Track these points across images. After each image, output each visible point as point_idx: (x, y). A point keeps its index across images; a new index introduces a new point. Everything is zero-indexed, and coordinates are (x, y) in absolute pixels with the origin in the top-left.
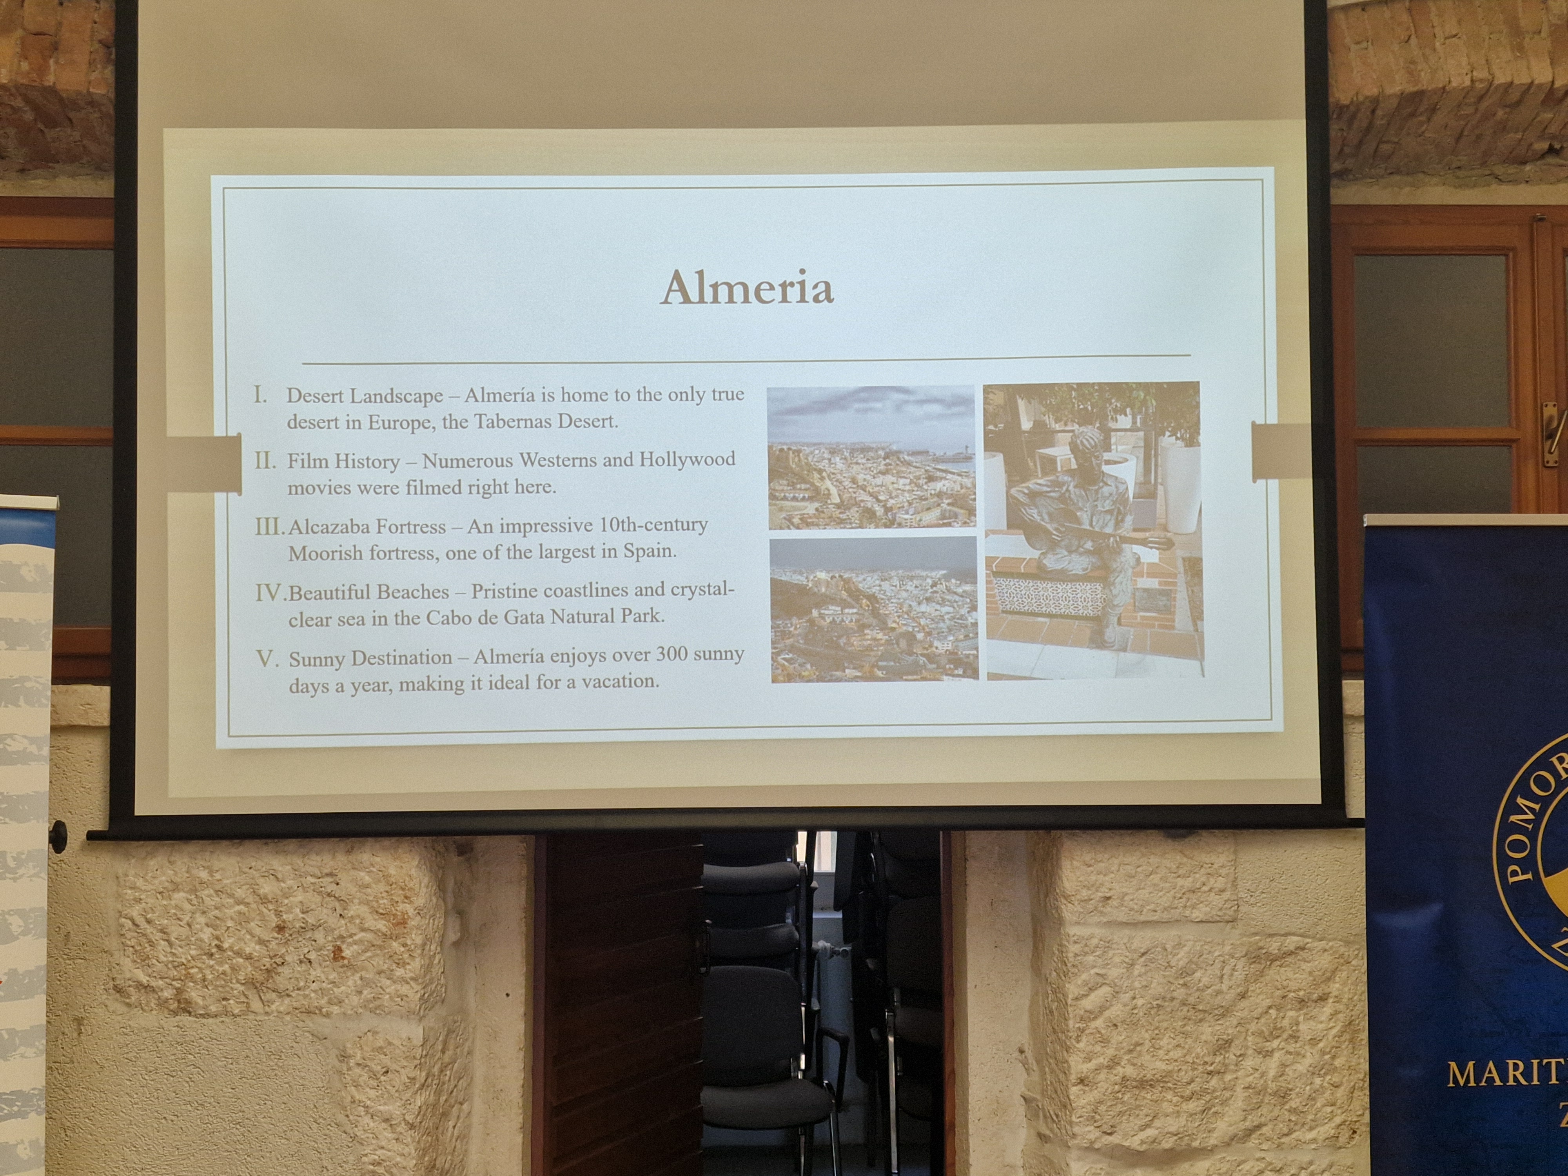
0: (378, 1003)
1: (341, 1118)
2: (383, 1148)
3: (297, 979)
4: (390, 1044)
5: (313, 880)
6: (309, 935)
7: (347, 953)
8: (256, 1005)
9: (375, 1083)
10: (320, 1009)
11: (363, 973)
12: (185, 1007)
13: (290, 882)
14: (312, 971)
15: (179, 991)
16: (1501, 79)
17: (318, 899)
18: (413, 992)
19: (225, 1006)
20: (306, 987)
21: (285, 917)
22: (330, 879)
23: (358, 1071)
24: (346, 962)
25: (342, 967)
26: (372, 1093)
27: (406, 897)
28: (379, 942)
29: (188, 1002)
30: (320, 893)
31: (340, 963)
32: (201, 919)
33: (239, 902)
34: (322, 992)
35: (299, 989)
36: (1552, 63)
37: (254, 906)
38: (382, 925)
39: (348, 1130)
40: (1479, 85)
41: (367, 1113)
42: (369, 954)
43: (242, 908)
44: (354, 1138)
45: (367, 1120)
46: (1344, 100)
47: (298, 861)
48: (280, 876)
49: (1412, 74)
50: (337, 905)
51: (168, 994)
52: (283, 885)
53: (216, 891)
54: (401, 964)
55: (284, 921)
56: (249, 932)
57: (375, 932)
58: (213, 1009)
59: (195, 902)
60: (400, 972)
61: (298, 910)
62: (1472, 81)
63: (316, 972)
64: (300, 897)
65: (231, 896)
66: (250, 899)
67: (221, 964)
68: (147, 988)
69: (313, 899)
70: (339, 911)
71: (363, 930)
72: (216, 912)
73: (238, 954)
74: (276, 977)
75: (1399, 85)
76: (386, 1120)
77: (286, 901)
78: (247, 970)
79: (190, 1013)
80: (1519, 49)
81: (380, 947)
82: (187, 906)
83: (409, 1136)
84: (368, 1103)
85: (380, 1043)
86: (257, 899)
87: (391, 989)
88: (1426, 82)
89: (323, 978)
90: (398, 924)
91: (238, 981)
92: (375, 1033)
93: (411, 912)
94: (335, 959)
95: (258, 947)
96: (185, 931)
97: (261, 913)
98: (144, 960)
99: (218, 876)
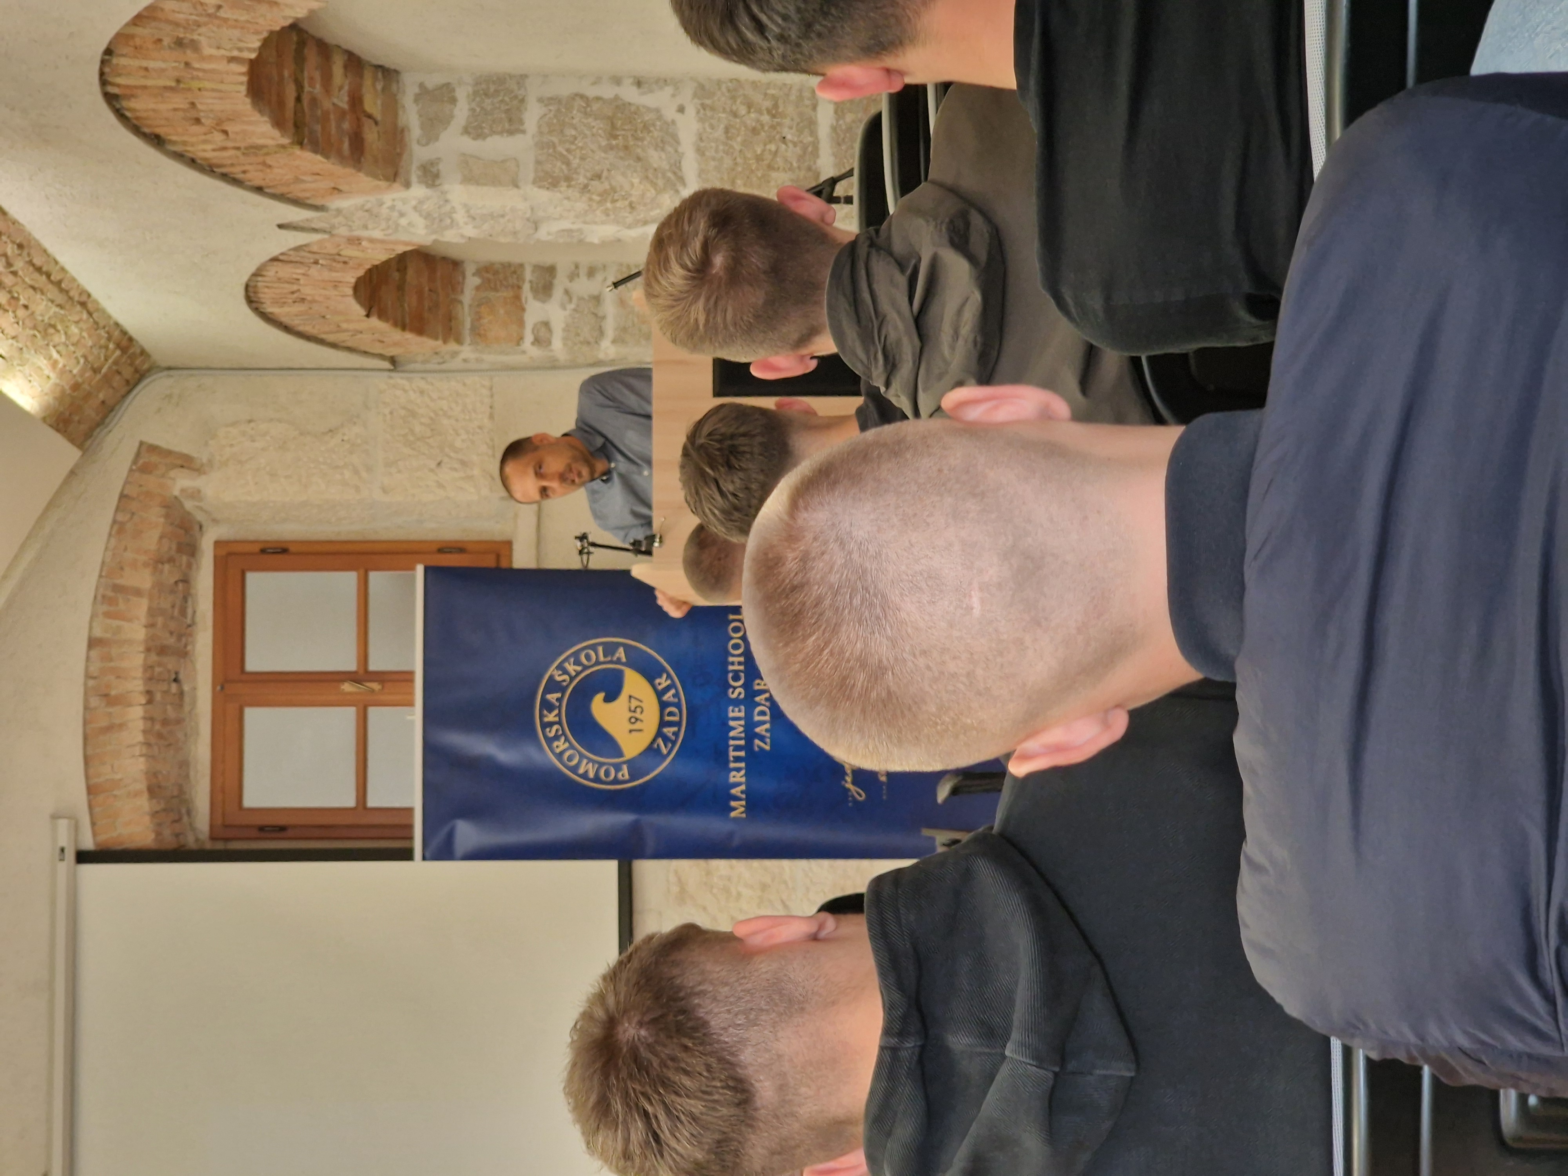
16: (141, 738)
36: (132, 706)
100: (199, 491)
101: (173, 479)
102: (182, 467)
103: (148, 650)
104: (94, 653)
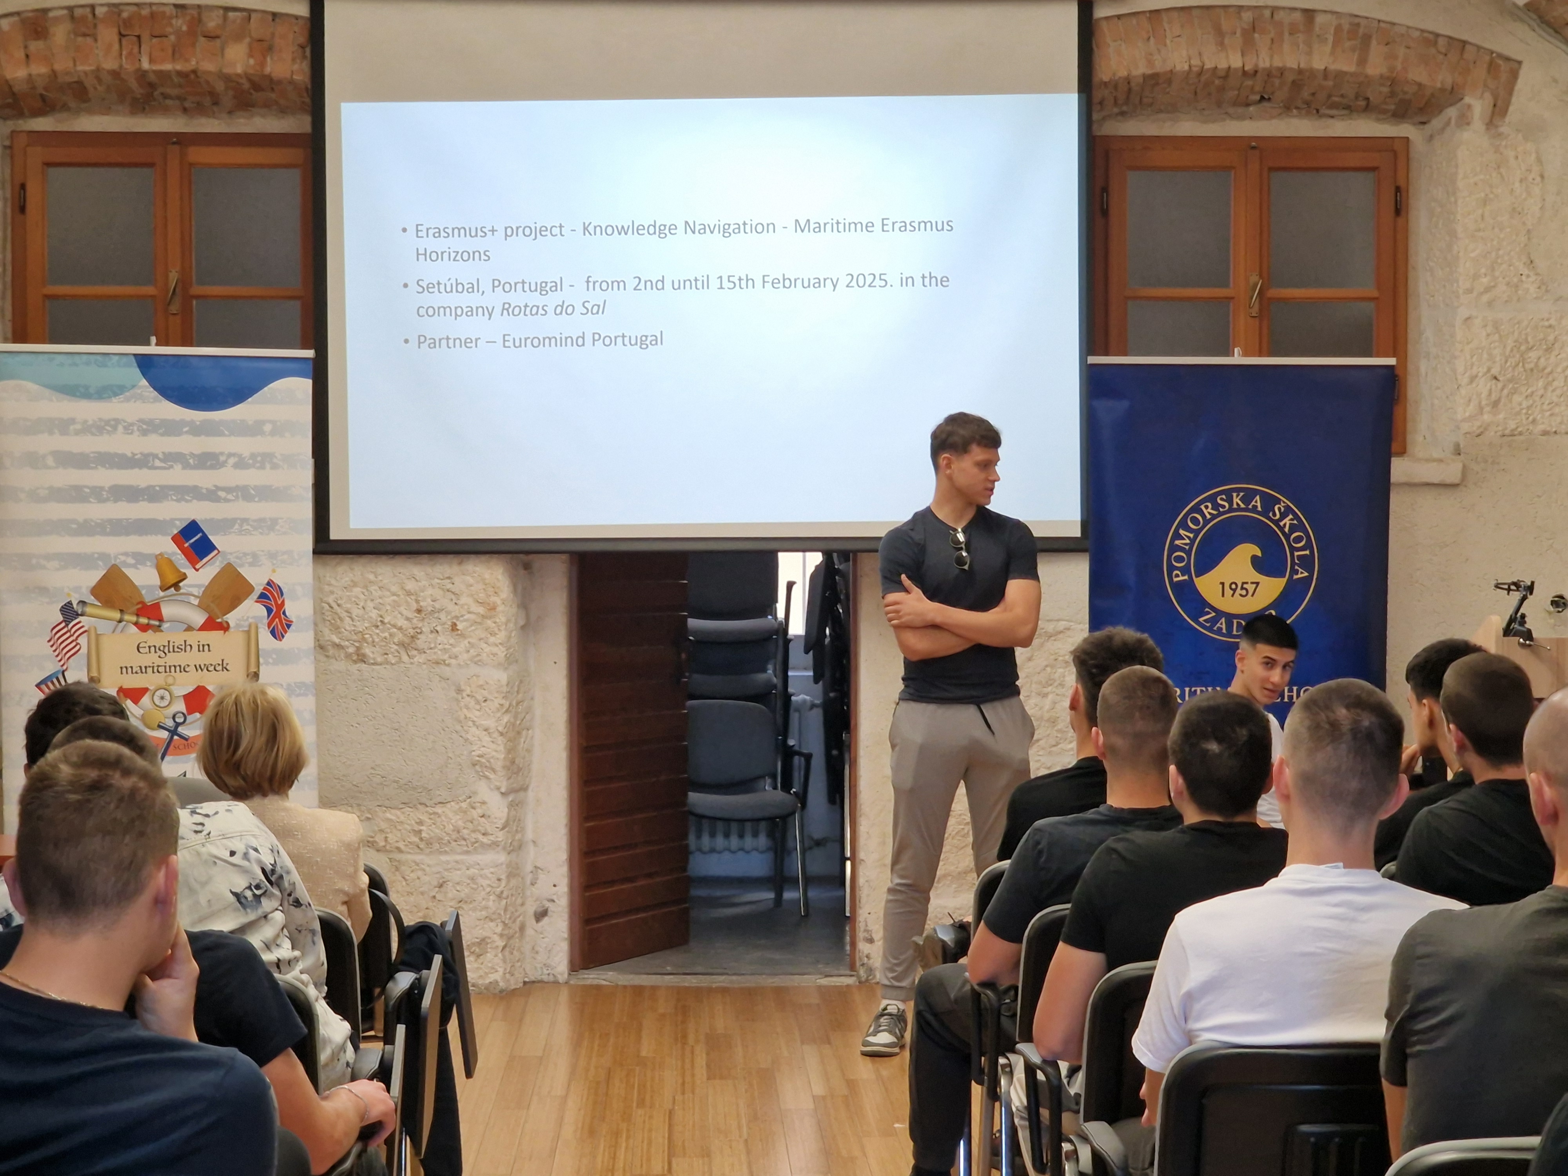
0: (479, 658)
1: (458, 728)
2: (484, 746)
3: (429, 642)
4: (487, 683)
5: (439, 581)
6: (436, 615)
7: (460, 626)
8: (405, 658)
9: (478, 707)
10: (444, 661)
11: (470, 640)
12: (362, 658)
13: (424, 583)
14: (439, 638)
15: (358, 648)
16: (1208, 66)
17: (441, 592)
18: (501, 652)
19: (386, 659)
20: (435, 647)
21: (422, 604)
22: (449, 581)
23: (468, 699)
24: (459, 632)
25: (457, 635)
26: (477, 713)
27: (496, 593)
28: (479, 620)
29: (364, 655)
30: (443, 590)
31: (456, 633)
32: (370, 605)
33: (394, 594)
34: (445, 650)
35: (431, 649)
36: (1242, 55)
37: (402, 596)
38: (481, 610)
39: (464, 735)
40: (1195, 69)
41: (474, 724)
42: (473, 628)
43: (395, 598)
44: (466, 740)
45: (474, 729)
46: (1106, 79)
47: (429, 570)
48: (418, 579)
49: (1150, 63)
50: (453, 597)
51: (351, 650)
52: (420, 584)
53: (380, 588)
54: (493, 634)
55: (421, 607)
56: (400, 613)
57: (477, 614)
58: (379, 660)
59: (366, 593)
60: (492, 639)
61: (429, 600)
62: (1190, 66)
63: (440, 639)
64: (430, 591)
65: (389, 590)
66: (400, 593)
67: (383, 632)
68: (338, 646)
69: (438, 593)
70: (454, 601)
71: (469, 613)
72: (381, 601)
73: (394, 626)
74: (416, 641)
75: (1141, 69)
76: (486, 730)
77: (422, 594)
78: (400, 636)
79: (365, 662)
80: (1221, 44)
81: (480, 624)
82: (362, 596)
83: (500, 740)
84: (475, 719)
85: (481, 683)
86: (404, 592)
87: (487, 649)
88: (1159, 67)
89: (446, 641)
90: (491, 609)
91: (394, 643)
92: (478, 676)
93: (499, 602)
94: (453, 630)
95: (406, 622)
96: (361, 612)
97: (407, 602)
98: (336, 629)
99: (380, 578)
100: (1468, 124)
101: (1481, 97)
102: (1495, 105)
103: (1300, 71)
104: (1297, 15)
